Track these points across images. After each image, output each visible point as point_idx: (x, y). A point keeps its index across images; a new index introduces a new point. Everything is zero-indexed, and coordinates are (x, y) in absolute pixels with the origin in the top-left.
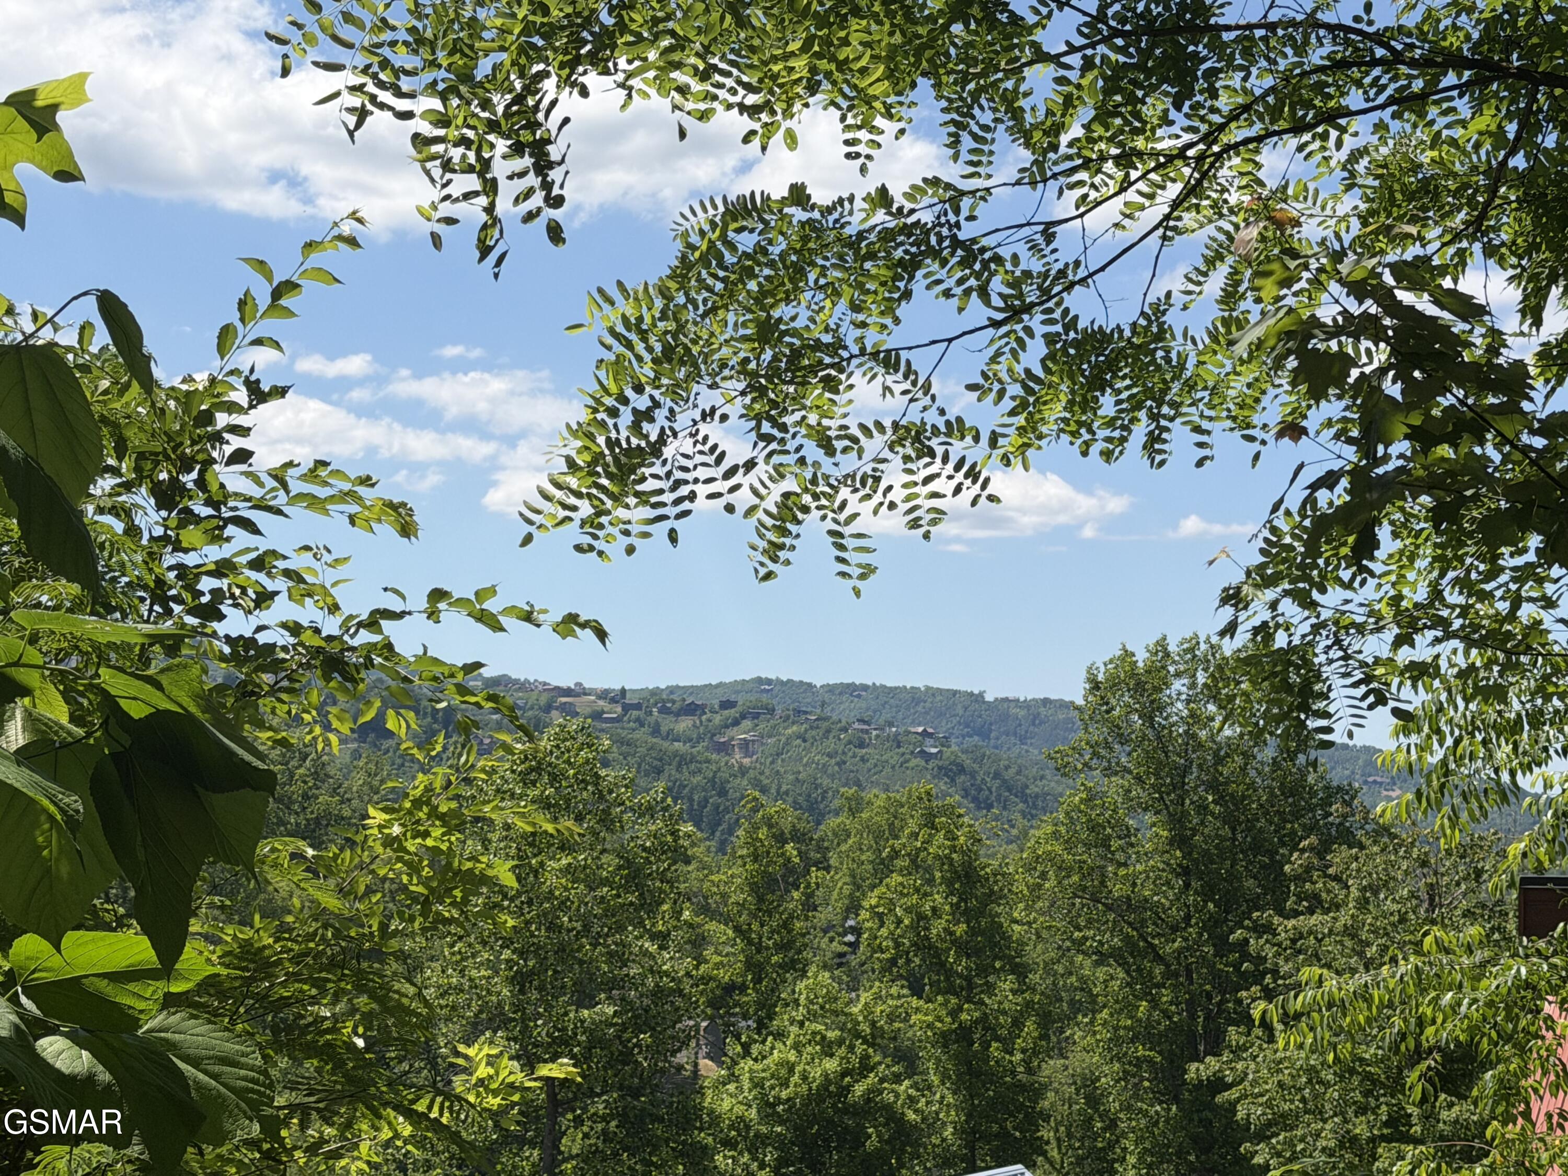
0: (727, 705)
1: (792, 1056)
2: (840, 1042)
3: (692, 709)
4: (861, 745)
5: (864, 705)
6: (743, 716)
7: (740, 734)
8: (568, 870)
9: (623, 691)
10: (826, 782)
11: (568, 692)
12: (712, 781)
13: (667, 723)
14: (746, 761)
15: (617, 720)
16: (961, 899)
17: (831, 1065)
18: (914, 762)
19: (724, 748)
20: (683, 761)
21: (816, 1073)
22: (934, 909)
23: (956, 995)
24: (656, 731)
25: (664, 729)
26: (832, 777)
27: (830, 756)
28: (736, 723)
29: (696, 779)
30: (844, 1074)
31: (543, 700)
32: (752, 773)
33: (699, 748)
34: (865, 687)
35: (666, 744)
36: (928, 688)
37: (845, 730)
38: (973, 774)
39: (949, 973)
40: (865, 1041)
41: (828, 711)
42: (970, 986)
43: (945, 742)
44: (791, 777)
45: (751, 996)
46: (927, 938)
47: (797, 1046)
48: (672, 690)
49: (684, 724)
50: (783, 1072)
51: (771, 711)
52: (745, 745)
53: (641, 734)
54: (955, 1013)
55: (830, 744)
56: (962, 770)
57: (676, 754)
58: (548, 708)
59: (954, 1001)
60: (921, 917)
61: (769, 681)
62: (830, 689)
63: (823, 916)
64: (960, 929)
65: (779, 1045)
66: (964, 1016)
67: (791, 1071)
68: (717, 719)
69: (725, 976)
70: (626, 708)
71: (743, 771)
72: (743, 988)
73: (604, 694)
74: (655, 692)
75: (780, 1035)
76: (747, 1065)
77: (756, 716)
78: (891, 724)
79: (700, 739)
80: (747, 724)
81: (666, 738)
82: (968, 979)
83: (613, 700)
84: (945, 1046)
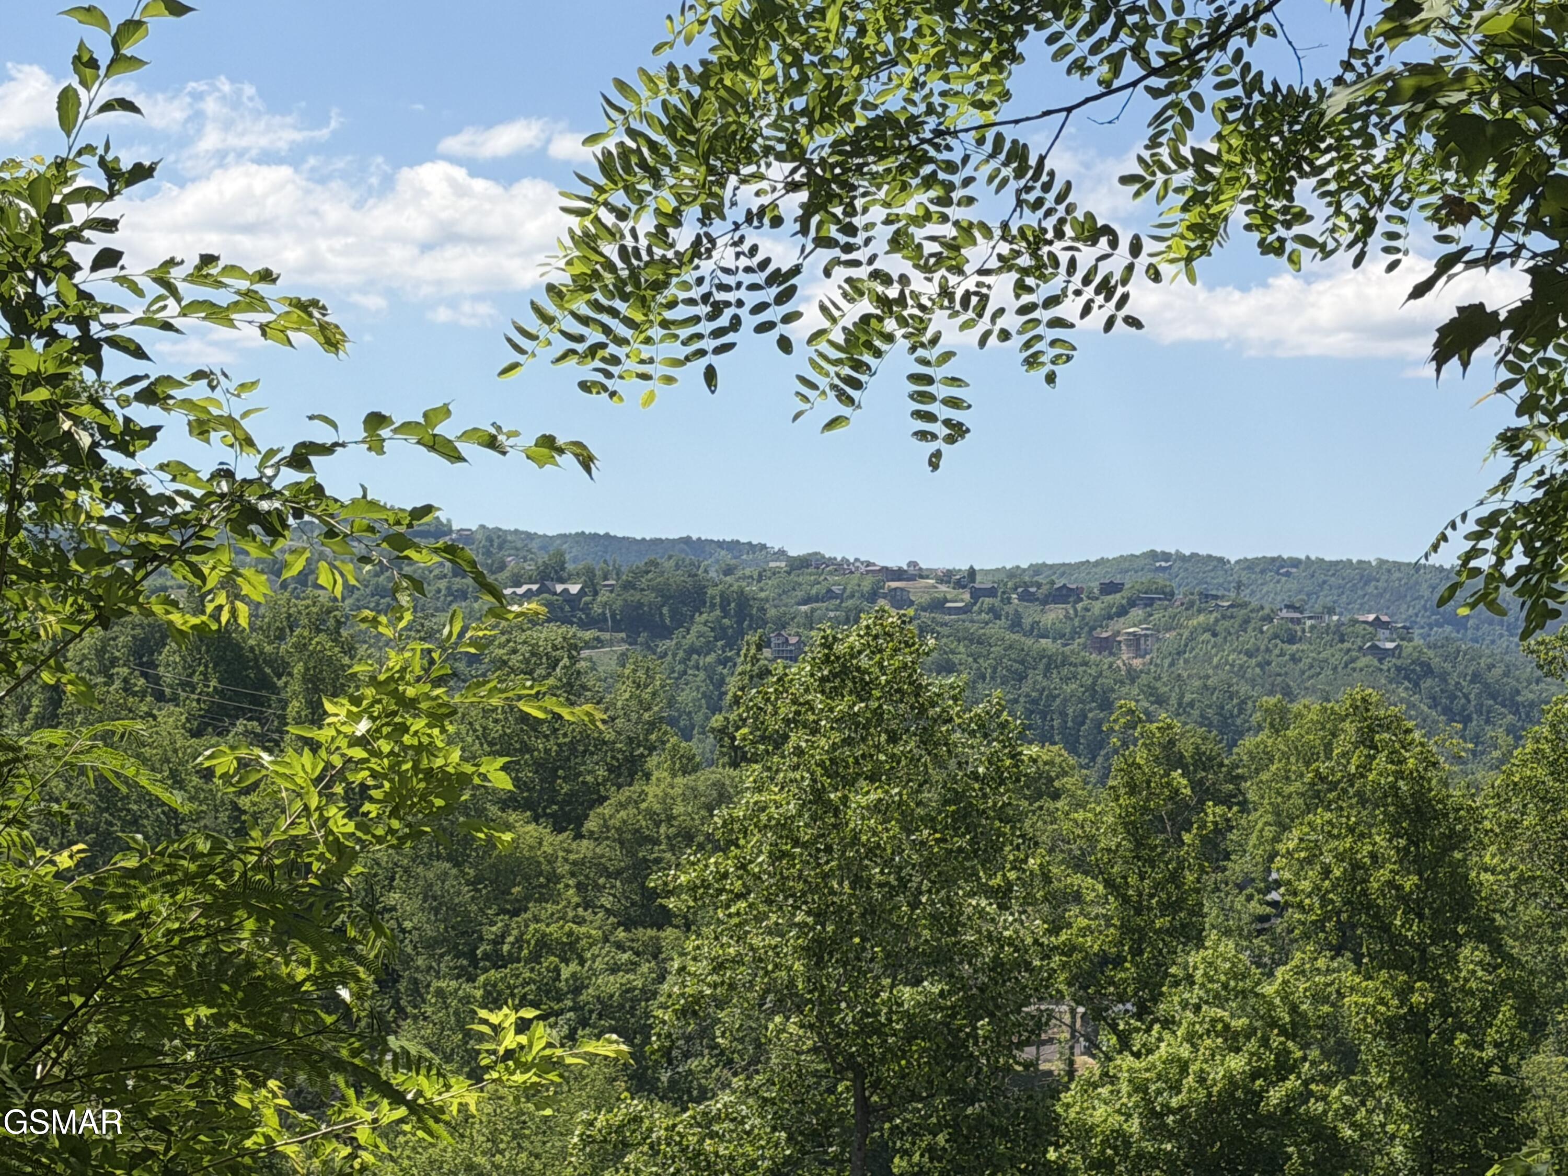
0: (1110, 588)
1: (1185, 1052)
2: (1249, 1033)
3: (1063, 595)
4: (1292, 640)
5: (1294, 586)
6: (1132, 603)
7: (1128, 627)
8: (876, 808)
9: (972, 572)
10: (1244, 689)
11: (899, 574)
12: (1092, 689)
13: (1031, 614)
14: (1137, 663)
15: (966, 610)
16: (1411, 842)
17: (1237, 1063)
18: (1363, 662)
19: (1107, 646)
20: (1051, 663)
21: (1217, 1074)
22: (1373, 856)
23: (1407, 969)
24: (1016, 624)
25: (1027, 622)
26: (1253, 683)
27: (1249, 654)
28: (1123, 612)
29: (1069, 688)
30: (1255, 1075)
31: (867, 585)
32: (1144, 679)
33: (1075, 646)
34: (1295, 563)
35: (1029, 642)
36: (1382, 562)
37: (1269, 619)
38: (1443, 677)
39: (1395, 939)
40: (1283, 1032)
41: (1245, 596)
42: (1424, 958)
43: (1405, 634)
44: (1197, 683)
45: (1129, 971)
46: (1364, 893)
47: (1191, 1038)
48: (1037, 569)
49: (1053, 615)
50: (1174, 1071)
51: (1169, 595)
52: (1135, 641)
53: (997, 629)
54: (1403, 993)
55: (1249, 639)
56: (1428, 670)
57: (1042, 655)
58: (873, 596)
59: (1403, 977)
60: (1356, 866)
61: (1166, 556)
62: (1249, 565)
63: (1237, 867)
64: (1409, 882)
65: (1167, 1035)
66: (1416, 998)
67: (1184, 1067)
68: (1097, 607)
69: (1093, 944)
70: (977, 594)
71: (1132, 676)
72: (1118, 962)
73: (947, 577)
74: (1014, 573)
75: (1168, 1023)
76: (1126, 1061)
77: (1150, 603)
78: (1331, 611)
79: (1075, 634)
80: (1137, 613)
81: (1028, 634)
82: (1422, 950)
83: (959, 585)
84: (1391, 1037)
